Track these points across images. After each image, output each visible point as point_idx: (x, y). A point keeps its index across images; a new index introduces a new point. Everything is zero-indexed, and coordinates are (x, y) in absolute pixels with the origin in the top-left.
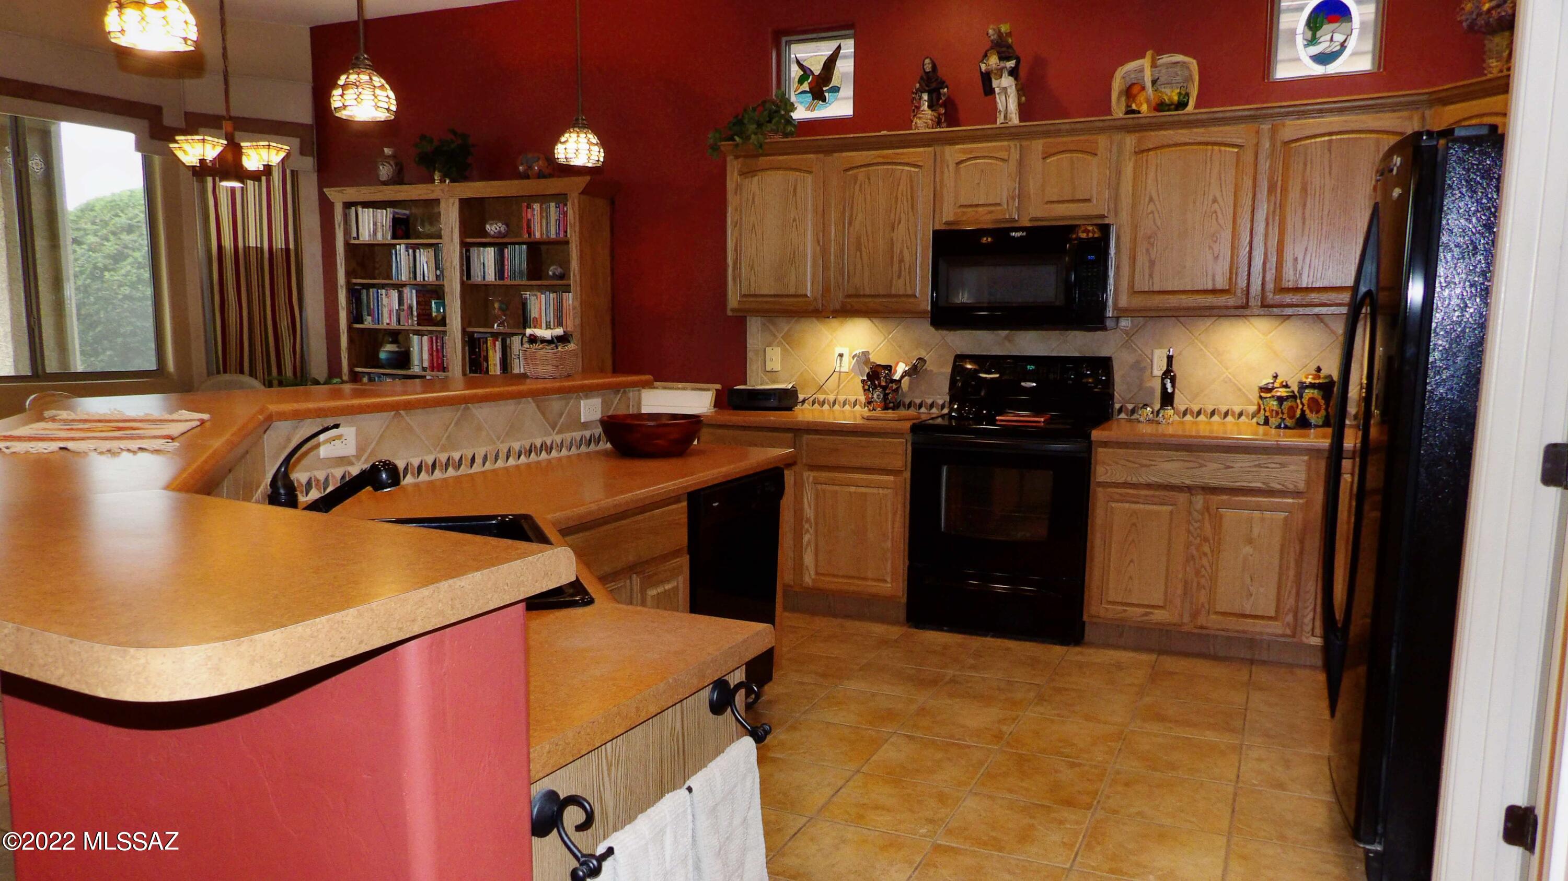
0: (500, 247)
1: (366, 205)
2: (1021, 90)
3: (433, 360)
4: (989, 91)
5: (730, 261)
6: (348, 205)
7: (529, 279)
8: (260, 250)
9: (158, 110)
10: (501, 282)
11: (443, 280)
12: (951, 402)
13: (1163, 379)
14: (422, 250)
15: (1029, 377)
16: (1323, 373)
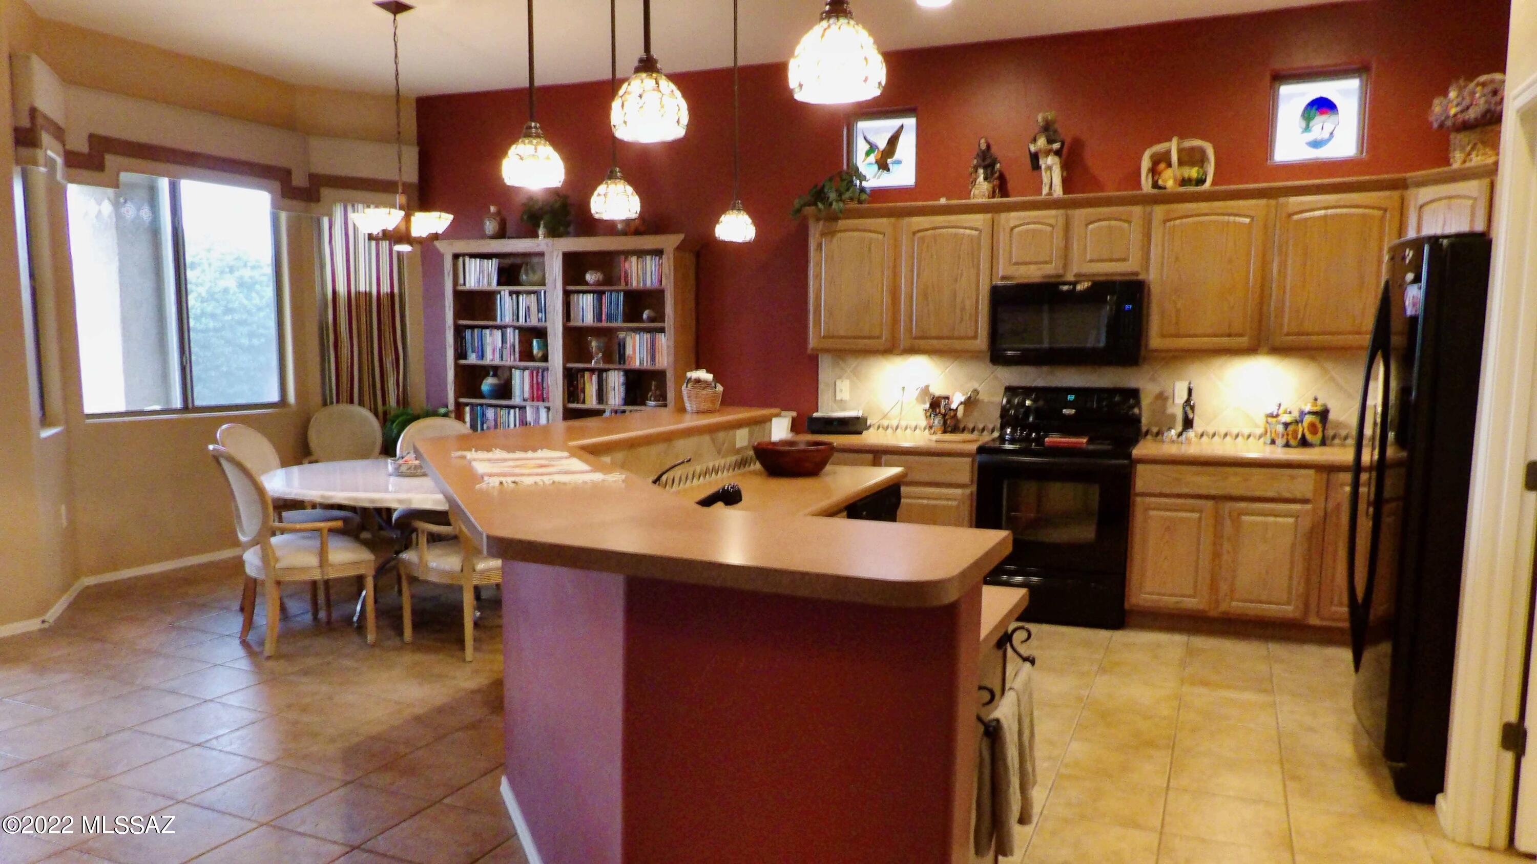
0: (600, 294)
1: (473, 256)
2: (1065, 166)
3: (533, 392)
4: (1036, 166)
5: (811, 308)
6: (456, 257)
7: (625, 321)
8: (368, 295)
9: (288, 172)
10: (599, 325)
11: (545, 321)
12: (1003, 427)
13: (1184, 408)
14: (524, 295)
15: (1069, 405)
16: (1320, 402)
